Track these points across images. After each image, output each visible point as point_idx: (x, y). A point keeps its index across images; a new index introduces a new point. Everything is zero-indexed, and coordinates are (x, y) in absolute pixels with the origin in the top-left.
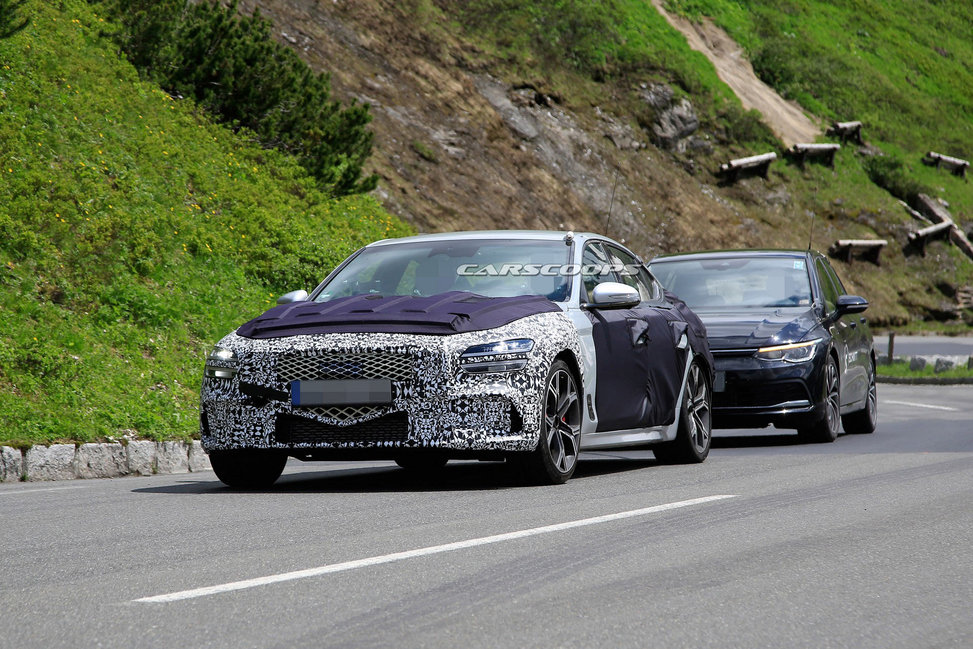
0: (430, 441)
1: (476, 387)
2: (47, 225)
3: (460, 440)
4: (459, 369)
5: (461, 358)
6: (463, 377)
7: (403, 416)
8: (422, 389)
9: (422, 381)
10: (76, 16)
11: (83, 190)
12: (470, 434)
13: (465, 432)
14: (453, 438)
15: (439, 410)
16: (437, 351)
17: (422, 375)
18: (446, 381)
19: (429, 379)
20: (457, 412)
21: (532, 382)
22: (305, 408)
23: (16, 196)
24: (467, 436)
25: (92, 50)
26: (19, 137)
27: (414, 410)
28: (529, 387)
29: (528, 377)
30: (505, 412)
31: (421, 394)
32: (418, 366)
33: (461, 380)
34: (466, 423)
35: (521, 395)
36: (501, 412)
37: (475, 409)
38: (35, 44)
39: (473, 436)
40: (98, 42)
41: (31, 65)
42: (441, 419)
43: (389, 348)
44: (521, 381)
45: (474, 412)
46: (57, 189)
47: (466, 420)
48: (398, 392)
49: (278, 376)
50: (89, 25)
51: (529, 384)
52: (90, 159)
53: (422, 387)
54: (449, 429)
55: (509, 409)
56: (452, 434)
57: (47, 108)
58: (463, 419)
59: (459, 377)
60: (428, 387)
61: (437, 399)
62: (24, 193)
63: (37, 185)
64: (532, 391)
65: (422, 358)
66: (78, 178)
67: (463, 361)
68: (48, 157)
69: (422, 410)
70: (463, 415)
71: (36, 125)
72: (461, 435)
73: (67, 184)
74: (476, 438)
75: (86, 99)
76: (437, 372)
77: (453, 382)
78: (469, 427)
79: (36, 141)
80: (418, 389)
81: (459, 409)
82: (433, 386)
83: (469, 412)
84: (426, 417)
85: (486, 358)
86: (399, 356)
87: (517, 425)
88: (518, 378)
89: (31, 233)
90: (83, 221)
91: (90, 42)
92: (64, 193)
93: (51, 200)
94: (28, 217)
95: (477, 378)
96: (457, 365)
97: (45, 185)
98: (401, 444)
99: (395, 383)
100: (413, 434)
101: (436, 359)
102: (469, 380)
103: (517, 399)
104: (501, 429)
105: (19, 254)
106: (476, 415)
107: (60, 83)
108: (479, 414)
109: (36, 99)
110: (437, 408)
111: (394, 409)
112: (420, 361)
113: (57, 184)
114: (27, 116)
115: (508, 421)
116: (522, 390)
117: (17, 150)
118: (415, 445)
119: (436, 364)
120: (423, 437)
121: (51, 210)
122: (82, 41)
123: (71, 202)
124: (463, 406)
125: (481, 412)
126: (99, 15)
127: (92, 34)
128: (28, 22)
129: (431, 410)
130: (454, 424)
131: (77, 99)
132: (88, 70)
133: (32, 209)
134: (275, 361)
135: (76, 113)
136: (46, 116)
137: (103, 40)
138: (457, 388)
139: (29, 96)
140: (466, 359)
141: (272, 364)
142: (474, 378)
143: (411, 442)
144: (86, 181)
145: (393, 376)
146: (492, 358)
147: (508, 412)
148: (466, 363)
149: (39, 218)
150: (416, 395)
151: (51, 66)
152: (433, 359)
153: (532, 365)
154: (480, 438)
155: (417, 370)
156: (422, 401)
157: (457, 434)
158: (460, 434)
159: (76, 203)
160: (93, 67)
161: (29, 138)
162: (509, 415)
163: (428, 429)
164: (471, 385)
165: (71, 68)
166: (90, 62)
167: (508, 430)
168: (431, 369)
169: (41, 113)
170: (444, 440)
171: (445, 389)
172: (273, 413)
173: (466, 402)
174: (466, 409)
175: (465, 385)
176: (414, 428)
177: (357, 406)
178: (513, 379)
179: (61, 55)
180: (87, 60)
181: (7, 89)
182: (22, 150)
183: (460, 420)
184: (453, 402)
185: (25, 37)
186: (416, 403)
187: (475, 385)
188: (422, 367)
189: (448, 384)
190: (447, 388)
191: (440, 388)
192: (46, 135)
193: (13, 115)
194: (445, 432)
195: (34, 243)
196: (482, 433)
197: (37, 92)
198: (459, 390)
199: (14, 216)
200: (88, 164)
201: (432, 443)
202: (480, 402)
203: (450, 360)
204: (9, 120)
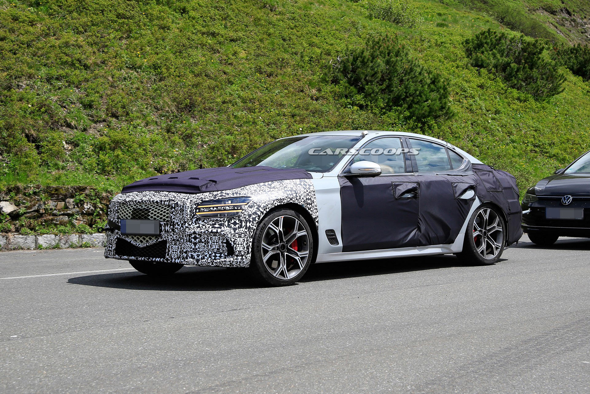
0: (176, 259)
1: (204, 227)
2: (571, 153)
3: (191, 260)
4: (194, 215)
5: (196, 209)
6: (197, 220)
7: (165, 242)
8: (174, 227)
9: (174, 222)
10: (580, 86)
11: (583, 141)
12: (198, 256)
13: (195, 255)
14: (187, 258)
15: (182, 240)
16: (182, 204)
17: (174, 218)
18: (185, 222)
19: (177, 221)
20: (191, 242)
21: (244, 224)
22: (127, 235)
23: (561, 143)
24: (196, 257)
25: (585, 97)
26: (562, 125)
27: (170, 239)
28: (241, 227)
29: (241, 221)
30: (222, 242)
31: (173, 230)
32: (172, 213)
33: (195, 222)
34: (196, 249)
35: (233, 232)
36: (220, 242)
37: (203, 240)
38: (567, 96)
39: (200, 257)
40: (587, 94)
41: (566, 102)
42: (183, 246)
43: (161, 201)
44: (235, 224)
45: (203, 242)
46: (574, 141)
47: (197, 247)
48: (163, 228)
49: (118, 216)
50: (584, 89)
51: (241, 226)
52: (585, 131)
53: (174, 225)
54: (186, 252)
55: (225, 241)
56: (187, 255)
57: (571, 116)
58: (195, 246)
59: (194, 220)
60: (176, 226)
61: (181, 234)
62: (564, 143)
63: (568, 140)
64: (243, 230)
65: (174, 208)
66: (581, 137)
67: (197, 211)
68: (571, 131)
69: (174, 240)
70: (195, 244)
71: (567, 121)
72: (192, 257)
73: (578, 140)
74: (202, 259)
75: (583, 112)
76: (181, 217)
77: (190, 223)
78: (199, 251)
79: (568, 126)
80: (172, 227)
81: (193, 240)
82: (179, 225)
83: (199, 242)
84: (175, 244)
85: (212, 209)
86: (165, 206)
87: (231, 251)
88: (233, 221)
89: (566, 155)
90: (583, 151)
91: (584, 94)
92: (577, 142)
93: (572, 145)
94: (565, 150)
95: (205, 221)
96: (193, 213)
97: (570, 140)
98: (163, 260)
99: (161, 223)
100: (168, 255)
101: (181, 209)
102: (200, 222)
103: (229, 235)
104: (221, 254)
105: (562, 162)
106: (203, 244)
107: (575, 108)
108: (205, 244)
109: (568, 113)
110: (181, 239)
111: (161, 239)
112: (173, 209)
113: (574, 140)
114: (564, 118)
115: (225, 249)
116: (235, 230)
117: (561, 129)
118: (169, 261)
119: (181, 212)
120: (173, 256)
121: (572, 148)
122: (582, 94)
123: (579, 145)
124: (195, 238)
125: (207, 242)
126: (587, 86)
127: (585, 92)
128: (564, 89)
129: (178, 240)
130: (189, 250)
131: (580, 113)
132: (584, 103)
133: (566, 148)
134: (118, 207)
135: (580, 117)
136: (571, 118)
137: (588, 93)
138: (192, 227)
139: (565, 112)
140: (199, 209)
141: (116, 208)
142: (203, 221)
143: (167, 260)
144: (583, 138)
145: (161, 218)
146: (215, 209)
147: (225, 243)
148: (199, 212)
149: (569, 150)
150: (171, 230)
151: (572, 103)
152: (179, 209)
153: (246, 213)
154: (204, 258)
155: (172, 215)
156: (174, 234)
157: (190, 256)
158: (192, 255)
159: (581, 145)
160: (585, 102)
161: (565, 126)
162: (225, 245)
163: (176, 252)
164: (201, 226)
165: (579, 103)
166: (585, 101)
167: (226, 254)
168: (178, 215)
169: (569, 117)
170: (183, 259)
171: (185, 228)
172: (116, 237)
173: (198, 236)
174: (197, 240)
175: (198, 225)
176: (169, 251)
177: (147, 235)
178: (229, 222)
179: (576, 99)
180: (583, 100)
181: (558, 110)
182: (563, 129)
183: (193, 247)
184: (190, 235)
185: (564, 94)
186: (171, 236)
187: (204, 225)
188: (174, 213)
189: (187, 225)
190: (186, 227)
191: (182, 227)
192: (571, 124)
193: (560, 118)
194: (184, 254)
195: (567, 158)
196: (206, 256)
197: (568, 111)
198: (194, 228)
199: (561, 150)
200: (584, 133)
201: (176, 261)
202: (206, 236)
203: (189, 209)
204: (559, 120)
